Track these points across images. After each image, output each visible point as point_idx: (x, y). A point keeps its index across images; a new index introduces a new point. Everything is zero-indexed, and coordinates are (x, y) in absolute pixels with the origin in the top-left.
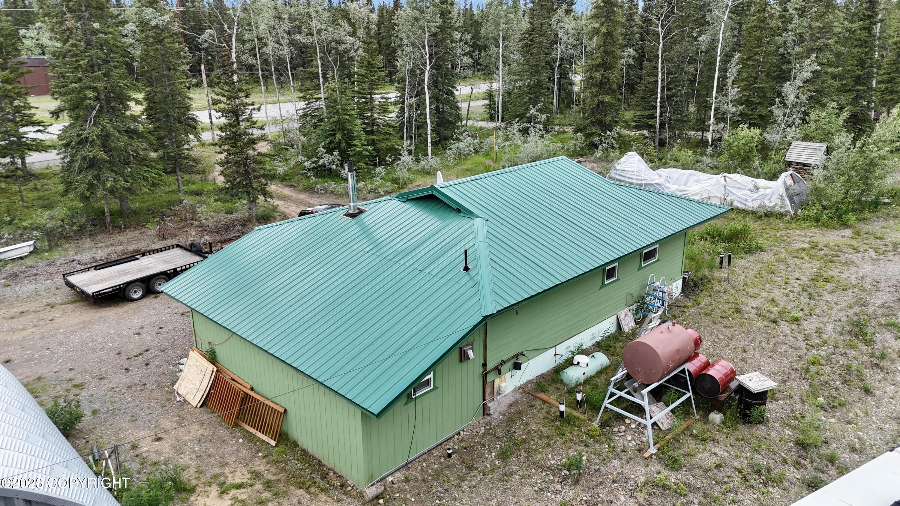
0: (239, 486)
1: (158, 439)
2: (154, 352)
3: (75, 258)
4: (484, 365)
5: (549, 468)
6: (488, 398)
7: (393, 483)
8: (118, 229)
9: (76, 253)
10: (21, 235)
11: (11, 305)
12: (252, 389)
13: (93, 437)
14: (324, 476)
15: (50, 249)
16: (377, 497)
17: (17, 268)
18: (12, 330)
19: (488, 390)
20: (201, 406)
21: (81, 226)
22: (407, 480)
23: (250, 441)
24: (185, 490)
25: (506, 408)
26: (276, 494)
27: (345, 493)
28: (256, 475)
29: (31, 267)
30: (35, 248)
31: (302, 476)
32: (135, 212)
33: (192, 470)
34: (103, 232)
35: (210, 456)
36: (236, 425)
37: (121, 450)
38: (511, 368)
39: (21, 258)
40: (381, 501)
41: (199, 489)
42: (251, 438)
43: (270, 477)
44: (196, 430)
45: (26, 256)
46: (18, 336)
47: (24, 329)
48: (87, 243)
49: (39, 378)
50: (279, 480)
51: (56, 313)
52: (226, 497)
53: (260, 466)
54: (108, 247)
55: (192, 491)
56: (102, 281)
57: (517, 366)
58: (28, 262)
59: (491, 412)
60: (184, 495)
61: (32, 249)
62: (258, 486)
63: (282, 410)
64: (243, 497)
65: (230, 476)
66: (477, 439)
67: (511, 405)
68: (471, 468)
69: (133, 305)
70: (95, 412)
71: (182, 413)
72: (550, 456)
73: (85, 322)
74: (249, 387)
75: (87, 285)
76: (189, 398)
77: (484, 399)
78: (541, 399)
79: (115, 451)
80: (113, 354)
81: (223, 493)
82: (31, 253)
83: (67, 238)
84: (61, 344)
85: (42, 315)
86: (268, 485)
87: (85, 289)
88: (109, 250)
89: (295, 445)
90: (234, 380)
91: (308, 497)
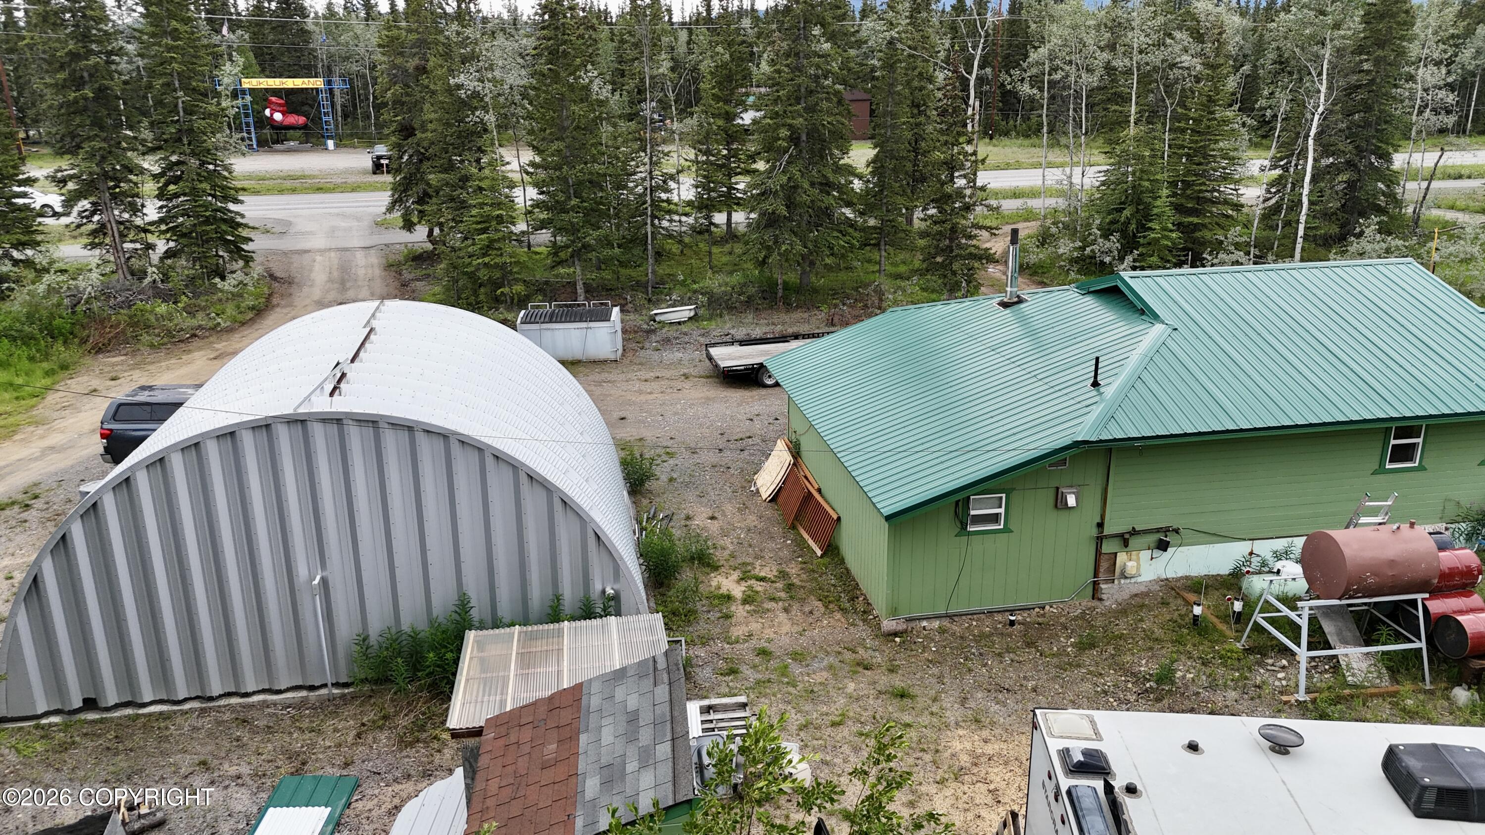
0: (762, 579)
1: (713, 518)
2: (757, 440)
3: (731, 331)
4: (1100, 525)
5: (1134, 674)
6: (1102, 576)
7: (924, 628)
8: (789, 307)
9: (733, 327)
10: (690, 298)
11: (651, 369)
12: (819, 491)
13: (658, 500)
14: (853, 599)
15: (710, 319)
16: (896, 634)
17: (671, 333)
18: (640, 392)
19: (1104, 565)
20: (770, 501)
21: (749, 297)
22: (942, 631)
23: (798, 545)
24: (709, 565)
25: (1126, 597)
26: (791, 597)
27: (864, 621)
28: (783, 575)
29: (686, 334)
30: (696, 314)
31: (829, 591)
32: (815, 291)
33: (727, 552)
34: (771, 308)
35: (750, 546)
36: (793, 527)
37: (675, 517)
38: (1152, 545)
39: (679, 323)
40: (897, 639)
41: (723, 569)
42: (801, 544)
43: (796, 581)
44: (751, 520)
45: (684, 322)
46: (643, 398)
47: (650, 393)
48: (750, 317)
49: (641, 439)
50: (803, 587)
51: (687, 384)
52: (743, 584)
53: (793, 569)
54: (768, 325)
55: (716, 568)
56: (741, 357)
57: (1163, 546)
58: (684, 328)
59: (1104, 597)
60: (707, 570)
61: (692, 314)
62: (779, 585)
63: (835, 517)
64: (759, 589)
65: (758, 568)
66: (1063, 620)
67: (1136, 595)
68: (1029, 645)
69: (763, 392)
70: (671, 480)
71: (749, 504)
72: (1144, 662)
73: (708, 399)
74: (816, 487)
75: (723, 359)
76: (762, 491)
77: (1096, 574)
78: (1184, 599)
79: (669, 518)
80: (716, 434)
81: (742, 579)
82: (690, 318)
83: (731, 309)
84: (676, 414)
85: (672, 383)
86: (790, 587)
87: (719, 363)
88: (767, 329)
89: (842, 561)
90: (806, 477)
91: (823, 610)
